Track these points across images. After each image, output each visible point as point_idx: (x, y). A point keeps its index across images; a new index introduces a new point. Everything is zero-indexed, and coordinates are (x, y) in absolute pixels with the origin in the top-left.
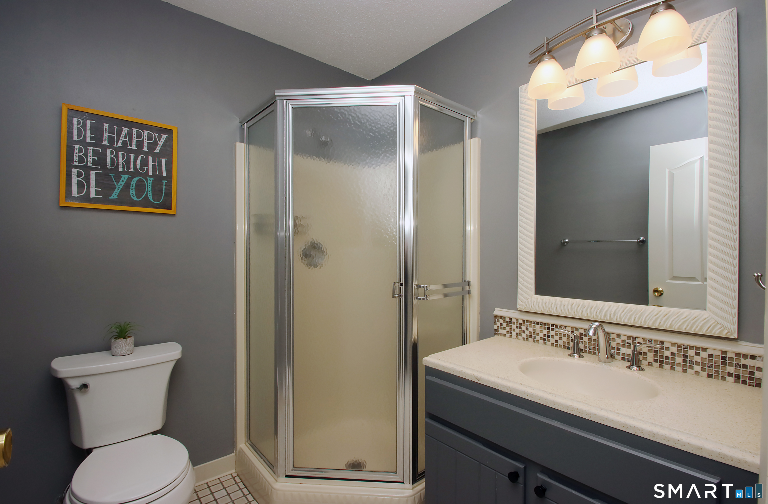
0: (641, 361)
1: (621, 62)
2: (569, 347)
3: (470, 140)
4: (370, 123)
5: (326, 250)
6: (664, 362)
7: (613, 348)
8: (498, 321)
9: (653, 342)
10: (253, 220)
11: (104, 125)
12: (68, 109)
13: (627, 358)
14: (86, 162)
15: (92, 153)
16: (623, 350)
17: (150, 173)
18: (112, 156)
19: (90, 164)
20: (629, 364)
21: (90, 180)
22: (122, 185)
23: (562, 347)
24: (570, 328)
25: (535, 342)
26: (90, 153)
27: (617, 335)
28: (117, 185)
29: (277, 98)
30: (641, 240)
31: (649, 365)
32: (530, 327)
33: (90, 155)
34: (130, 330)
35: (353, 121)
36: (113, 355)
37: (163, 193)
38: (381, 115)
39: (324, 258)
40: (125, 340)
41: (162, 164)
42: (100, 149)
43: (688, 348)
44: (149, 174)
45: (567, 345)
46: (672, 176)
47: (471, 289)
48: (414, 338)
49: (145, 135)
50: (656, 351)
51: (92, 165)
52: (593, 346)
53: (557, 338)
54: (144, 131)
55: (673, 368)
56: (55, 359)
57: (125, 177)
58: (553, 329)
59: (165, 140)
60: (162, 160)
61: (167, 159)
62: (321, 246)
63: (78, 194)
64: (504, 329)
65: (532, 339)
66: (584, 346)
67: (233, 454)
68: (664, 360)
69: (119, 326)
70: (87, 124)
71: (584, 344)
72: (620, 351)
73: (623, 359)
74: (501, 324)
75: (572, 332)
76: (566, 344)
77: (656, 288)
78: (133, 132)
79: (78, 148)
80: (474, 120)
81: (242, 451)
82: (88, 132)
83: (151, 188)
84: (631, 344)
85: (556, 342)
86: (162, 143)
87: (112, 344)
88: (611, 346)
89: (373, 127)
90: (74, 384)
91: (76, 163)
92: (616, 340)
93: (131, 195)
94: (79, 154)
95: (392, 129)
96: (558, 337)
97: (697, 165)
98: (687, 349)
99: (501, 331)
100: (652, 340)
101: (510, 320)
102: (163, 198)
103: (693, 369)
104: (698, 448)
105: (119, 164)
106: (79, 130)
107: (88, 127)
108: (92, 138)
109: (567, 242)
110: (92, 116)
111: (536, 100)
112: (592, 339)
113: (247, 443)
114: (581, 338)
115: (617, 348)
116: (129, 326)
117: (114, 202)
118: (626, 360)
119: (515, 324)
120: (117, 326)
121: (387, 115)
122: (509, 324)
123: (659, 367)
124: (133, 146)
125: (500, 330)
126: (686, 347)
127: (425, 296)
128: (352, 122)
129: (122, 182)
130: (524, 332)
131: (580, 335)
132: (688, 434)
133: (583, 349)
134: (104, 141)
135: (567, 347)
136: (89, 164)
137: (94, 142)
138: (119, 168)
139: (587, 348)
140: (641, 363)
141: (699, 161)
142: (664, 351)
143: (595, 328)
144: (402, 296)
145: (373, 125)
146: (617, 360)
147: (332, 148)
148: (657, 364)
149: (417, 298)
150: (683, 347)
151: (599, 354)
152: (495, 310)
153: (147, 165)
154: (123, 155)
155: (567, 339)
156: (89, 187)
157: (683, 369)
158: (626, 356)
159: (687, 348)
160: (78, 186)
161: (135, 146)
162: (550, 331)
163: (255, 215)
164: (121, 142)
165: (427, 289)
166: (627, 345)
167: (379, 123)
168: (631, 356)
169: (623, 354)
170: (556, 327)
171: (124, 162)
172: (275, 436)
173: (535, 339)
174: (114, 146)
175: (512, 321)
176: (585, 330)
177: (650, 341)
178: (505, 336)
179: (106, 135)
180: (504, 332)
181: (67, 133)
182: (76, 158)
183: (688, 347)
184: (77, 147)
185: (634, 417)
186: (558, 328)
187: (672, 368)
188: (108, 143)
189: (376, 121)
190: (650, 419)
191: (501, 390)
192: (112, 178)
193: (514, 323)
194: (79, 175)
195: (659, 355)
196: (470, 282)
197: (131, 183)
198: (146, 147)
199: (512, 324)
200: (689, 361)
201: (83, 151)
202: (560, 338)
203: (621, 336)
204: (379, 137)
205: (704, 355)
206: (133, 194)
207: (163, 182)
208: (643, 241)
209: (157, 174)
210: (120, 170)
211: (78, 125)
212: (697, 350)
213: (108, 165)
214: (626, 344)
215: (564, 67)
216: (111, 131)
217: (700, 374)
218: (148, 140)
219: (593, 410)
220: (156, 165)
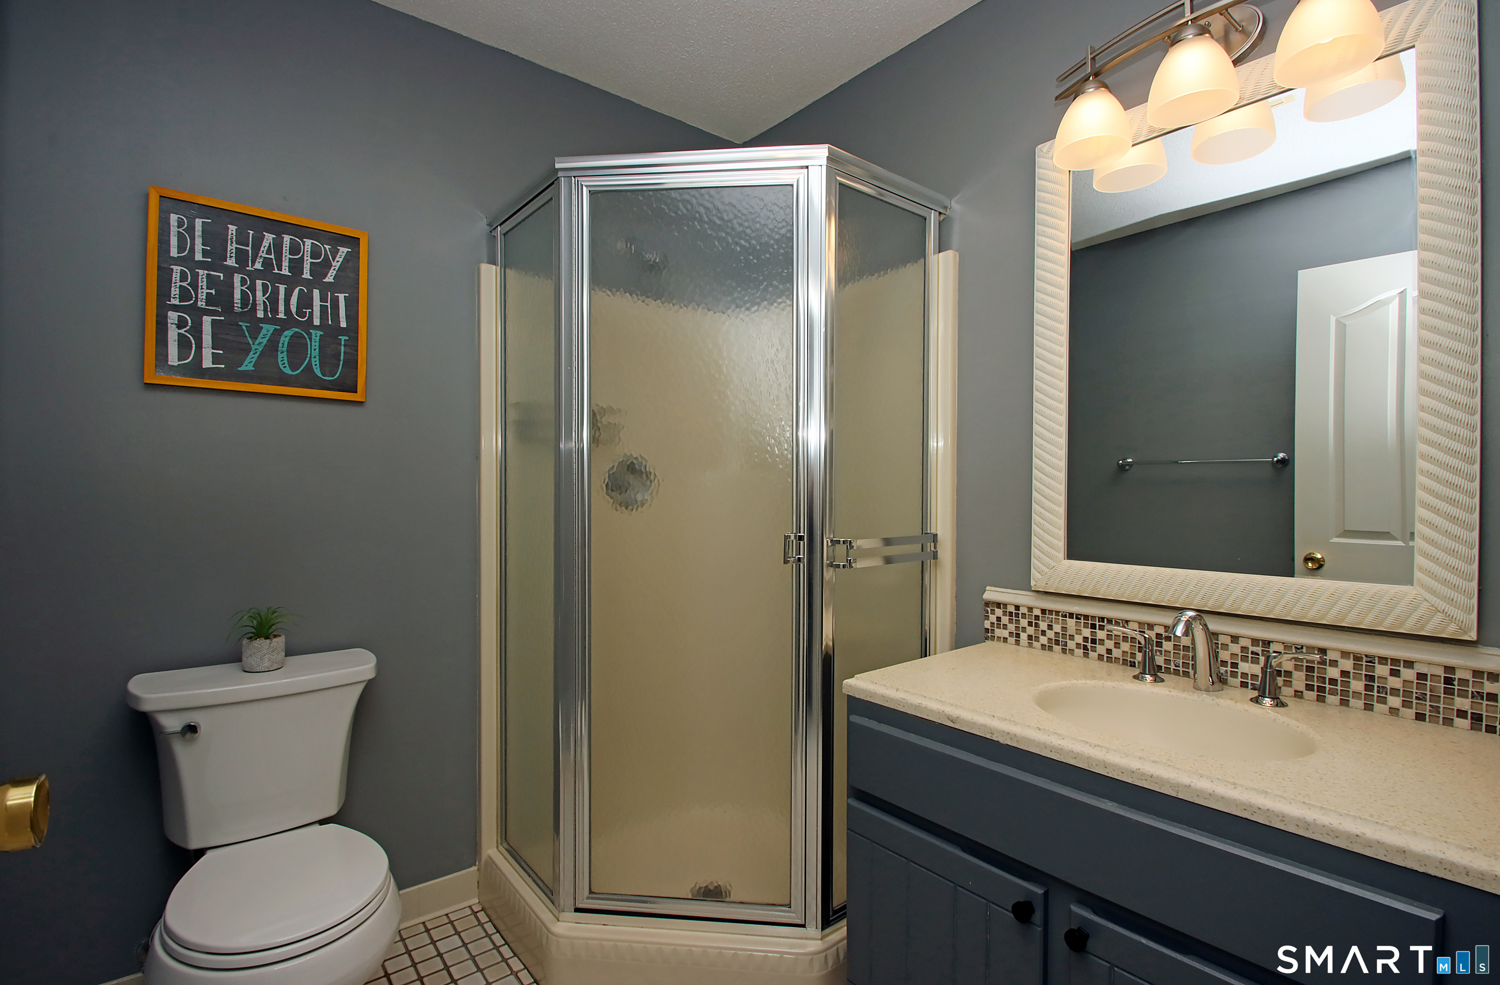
0: (1280, 688)
1: (1241, 91)
2: (1134, 662)
3: (937, 255)
4: (740, 221)
5: (655, 469)
6: (1327, 689)
7: (1224, 663)
8: (993, 612)
9: (1304, 650)
10: (512, 415)
11: (228, 228)
12: (160, 196)
13: (1251, 683)
14: (194, 299)
15: (205, 283)
16: (1245, 667)
17: (317, 322)
18: (243, 288)
19: (201, 304)
20: (1255, 694)
21: (202, 334)
22: (263, 344)
23: (1121, 662)
24: (1137, 624)
25: (1066, 653)
26: (203, 283)
27: (1232, 636)
28: (253, 344)
29: (560, 174)
30: (1279, 458)
31: (1295, 696)
32: (1055, 623)
33: (202, 286)
34: (277, 623)
35: (707, 217)
36: (246, 670)
37: (340, 360)
38: (762, 204)
39: (650, 486)
40: (268, 641)
41: (339, 304)
42: (222, 275)
43: (1377, 661)
44: (315, 324)
45: (1131, 658)
46: (1341, 328)
47: (938, 549)
48: (827, 645)
49: (306, 247)
50: (1310, 669)
51: (206, 305)
52: (1183, 659)
53: (1110, 644)
54: (304, 240)
55: (1344, 703)
56: (136, 676)
57: (268, 330)
58: (1102, 628)
59: (344, 259)
60: (338, 296)
61: (347, 295)
62: (644, 463)
63: (179, 360)
64: (1003, 628)
65: (1060, 647)
66: (1165, 659)
67: (474, 868)
68: (1327, 686)
69: (257, 615)
70: (196, 226)
71: (1165, 656)
72: (1238, 669)
73: (1243, 684)
74: (999, 619)
75: (1140, 631)
76: (1128, 657)
77: (1310, 554)
78: (283, 242)
79: (179, 271)
80: (945, 216)
81: (491, 861)
82: (198, 241)
83: (317, 350)
84: (1260, 655)
85: (1107, 653)
86: (340, 263)
87: (243, 649)
88: (1219, 660)
89: (746, 228)
90: (171, 723)
91: (176, 302)
92: (1230, 648)
93: (280, 363)
94: (180, 284)
95: (783, 231)
96: (1113, 642)
97: (1393, 309)
98: (1374, 663)
99: (999, 632)
100: (1302, 646)
101: (1016, 610)
102: (340, 370)
103: (1385, 703)
104: (1398, 851)
105: (257, 303)
106: (181, 237)
107: (198, 231)
108: (205, 253)
109: (1130, 464)
110: (206, 210)
111: (1070, 171)
112: (1180, 645)
113: (501, 848)
114: (1159, 644)
115: (1232, 662)
116: (275, 615)
117: (247, 377)
118: (1250, 686)
119: (1026, 618)
120: (253, 616)
121: (775, 204)
122: (1014, 618)
123: (1317, 700)
124: (283, 270)
125: (996, 630)
126: (1371, 659)
127: (847, 560)
128: (706, 219)
129: (263, 339)
130: (1044, 633)
131: (1156, 638)
132: (1377, 823)
133: (1163, 666)
134: (228, 259)
135: (1130, 661)
136: (199, 303)
137: (210, 260)
138: (258, 312)
139: (1170, 665)
140: (1280, 692)
141: (1397, 299)
142: (1327, 667)
143: (1186, 621)
144: (802, 560)
145: (746, 224)
146: (1231, 686)
147: (666, 269)
148: (1313, 694)
149: (831, 565)
150: (1365, 659)
151: (1194, 675)
152: (986, 592)
153: (311, 306)
154: (265, 287)
155: (1131, 645)
156: (199, 347)
157: (1365, 703)
158: (1249, 678)
159: (1374, 661)
160: (178, 345)
161: (287, 268)
162: (1097, 630)
163: (517, 403)
164: (262, 260)
165: (852, 547)
166: (1252, 657)
167: (758, 220)
168: (1260, 679)
169: (1243, 675)
170: (1107, 623)
171: (266, 300)
172: (556, 836)
173: (1066, 646)
174: (247, 268)
175: (1020, 613)
176: (1166, 628)
177: (1298, 649)
178: (1007, 642)
179: (232, 248)
180: (1005, 633)
181: (158, 243)
182: (175, 291)
183: (1377, 659)
184: (177, 269)
185: (1266, 792)
186: (1112, 623)
187: (1342, 701)
188: (236, 264)
189: (753, 216)
190: (1300, 794)
191: (998, 741)
192: (243, 330)
193: (1024, 616)
194: (181, 324)
195: (1317, 676)
196: (937, 534)
197: (279, 341)
198: (309, 272)
199: (1020, 619)
200: (1378, 687)
201: (188, 279)
202: (1117, 645)
203: (1240, 638)
204: (758, 247)
205: (1408, 674)
206: (282, 362)
207: (341, 339)
208: (1283, 462)
209: (330, 323)
210: (258, 316)
211: (178, 228)
212: (1395, 666)
213: (235, 305)
214: (1250, 655)
215: (1127, 105)
216: (242, 239)
217: (1400, 714)
218: (311, 258)
219: (1184, 779)
220: (327, 306)
